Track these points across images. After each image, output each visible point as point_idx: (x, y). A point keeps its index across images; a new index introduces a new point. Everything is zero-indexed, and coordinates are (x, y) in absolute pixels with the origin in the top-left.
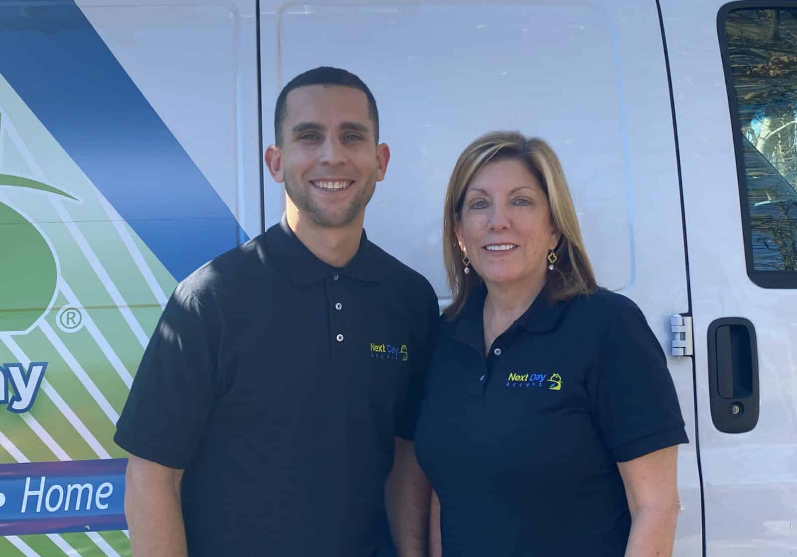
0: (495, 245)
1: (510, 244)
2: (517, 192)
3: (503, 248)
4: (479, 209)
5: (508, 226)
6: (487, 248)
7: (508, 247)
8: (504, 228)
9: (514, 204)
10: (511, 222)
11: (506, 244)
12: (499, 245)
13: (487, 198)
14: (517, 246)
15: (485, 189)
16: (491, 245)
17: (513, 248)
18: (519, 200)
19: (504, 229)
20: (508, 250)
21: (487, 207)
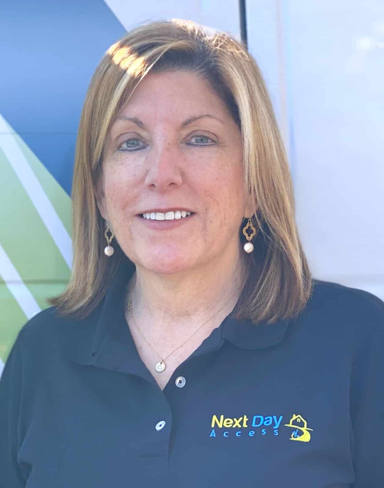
0: (156, 211)
1: (181, 210)
2: (193, 123)
3: (170, 216)
4: (131, 151)
5: (178, 179)
6: (144, 216)
7: (178, 215)
8: (172, 184)
9: (189, 144)
10: (183, 174)
11: (174, 210)
12: (165, 211)
13: (144, 134)
14: (193, 213)
15: (141, 119)
16: (150, 212)
17: (187, 216)
18: (197, 136)
19: (172, 186)
20: (178, 220)
21: (144, 147)
